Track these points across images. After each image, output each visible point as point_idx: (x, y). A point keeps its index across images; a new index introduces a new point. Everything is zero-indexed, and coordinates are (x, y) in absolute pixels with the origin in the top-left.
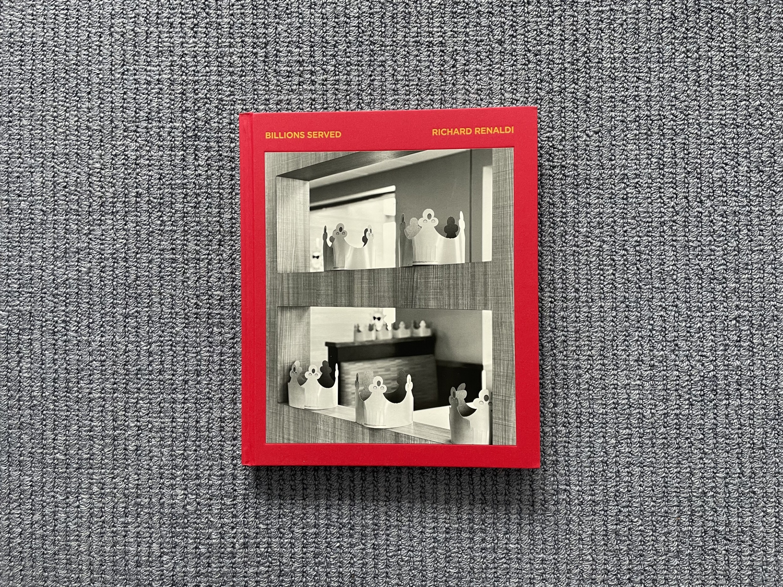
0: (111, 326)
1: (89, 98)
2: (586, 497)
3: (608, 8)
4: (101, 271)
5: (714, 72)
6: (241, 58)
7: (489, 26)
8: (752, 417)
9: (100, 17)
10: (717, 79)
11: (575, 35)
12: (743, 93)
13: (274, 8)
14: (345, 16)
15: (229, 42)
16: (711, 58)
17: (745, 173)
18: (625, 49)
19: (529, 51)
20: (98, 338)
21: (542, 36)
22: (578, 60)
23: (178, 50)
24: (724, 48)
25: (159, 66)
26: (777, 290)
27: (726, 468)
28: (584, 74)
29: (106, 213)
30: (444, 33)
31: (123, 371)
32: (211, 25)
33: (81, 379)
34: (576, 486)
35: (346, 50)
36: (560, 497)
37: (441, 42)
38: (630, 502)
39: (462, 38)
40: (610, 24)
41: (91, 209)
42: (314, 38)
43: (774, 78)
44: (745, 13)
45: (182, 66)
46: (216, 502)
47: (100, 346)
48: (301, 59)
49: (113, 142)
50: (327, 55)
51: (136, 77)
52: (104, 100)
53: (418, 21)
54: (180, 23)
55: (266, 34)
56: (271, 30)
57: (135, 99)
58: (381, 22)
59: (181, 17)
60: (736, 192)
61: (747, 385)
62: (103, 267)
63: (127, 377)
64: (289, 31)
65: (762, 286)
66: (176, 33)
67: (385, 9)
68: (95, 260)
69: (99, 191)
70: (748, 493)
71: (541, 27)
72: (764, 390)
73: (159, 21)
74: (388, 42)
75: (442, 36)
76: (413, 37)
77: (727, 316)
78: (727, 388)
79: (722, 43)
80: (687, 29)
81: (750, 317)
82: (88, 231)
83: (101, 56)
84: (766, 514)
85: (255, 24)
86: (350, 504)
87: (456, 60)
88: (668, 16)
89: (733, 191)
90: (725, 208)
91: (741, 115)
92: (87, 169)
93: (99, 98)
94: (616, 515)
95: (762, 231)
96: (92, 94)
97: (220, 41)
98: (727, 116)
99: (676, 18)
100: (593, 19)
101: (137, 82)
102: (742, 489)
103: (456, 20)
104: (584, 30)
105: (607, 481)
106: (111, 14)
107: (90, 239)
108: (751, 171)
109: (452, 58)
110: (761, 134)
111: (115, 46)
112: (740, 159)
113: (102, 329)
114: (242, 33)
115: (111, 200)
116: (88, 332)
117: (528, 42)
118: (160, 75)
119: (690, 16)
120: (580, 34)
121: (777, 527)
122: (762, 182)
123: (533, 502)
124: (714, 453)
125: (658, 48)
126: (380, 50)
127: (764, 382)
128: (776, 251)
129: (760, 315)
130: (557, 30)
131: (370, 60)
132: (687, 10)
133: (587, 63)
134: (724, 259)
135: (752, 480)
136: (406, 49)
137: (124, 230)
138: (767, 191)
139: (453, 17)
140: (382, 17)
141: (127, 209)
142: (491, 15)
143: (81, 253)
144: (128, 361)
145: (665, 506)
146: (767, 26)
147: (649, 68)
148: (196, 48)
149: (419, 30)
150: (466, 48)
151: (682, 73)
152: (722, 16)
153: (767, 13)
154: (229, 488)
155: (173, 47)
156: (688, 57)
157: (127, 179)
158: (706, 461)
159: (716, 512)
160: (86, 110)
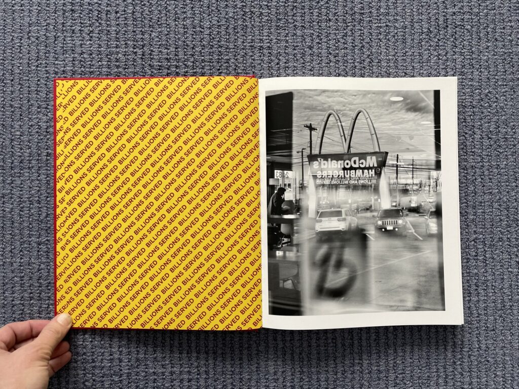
0: (28, 251)
1: (12, 84)
2: (373, 368)
3: (385, 24)
4: (20, 211)
5: (457, 70)
6: (125, 55)
7: (303, 36)
8: (486, 309)
9: (21, 26)
10: (459, 75)
11: (362, 43)
12: (477, 84)
13: (149, 20)
14: (201, 27)
15: (116, 44)
16: (455, 60)
17: (479, 140)
18: (396, 53)
19: (330, 54)
20: (18, 260)
21: (339, 43)
22: (364, 61)
23: (78, 50)
24: (464, 53)
25: (64, 61)
26: (501, 220)
27: (469, 345)
28: (368, 71)
29: (25, 168)
30: (271, 40)
31: (37, 284)
32: (103, 32)
33: (6, 290)
34: (366, 360)
35: (201, 51)
36: (356, 368)
37: (269, 47)
38: (404, 370)
39: (283, 44)
40: (386, 35)
41: (13, 165)
42: (178, 42)
43: (498, 74)
44: (478, 29)
45: (81, 61)
46: (107, 379)
47: (20, 266)
48: (169, 57)
49: (30, 116)
50: (187, 54)
51: (47, 69)
52: (23, 85)
53: (252, 31)
54: (80, 30)
55: (143, 39)
56: (146, 36)
57: (46, 84)
58: (226, 31)
59: (81, 26)
60: (473, 152)
61: (482, 286)
62: (22, 208)
63: (40, 288)
64: (160, 37)
65: (491, 217)
66: (77, 37)
67: (229, 22)
68: (16, 203)
69: (19, 152)
70: (484, 361)
71: (338, 37)
72: (494, 289)
73: (64, 28)
74: (231, 46)
75: (269, 42)
76: (249, 43)
77: (468, 239)
78: (469, 288)
79: (462, 50)
80: (439, 40)
81: (484, 239)
82: (10, 181)
83: (21, 53)
84: (496, 375)
85: (134, 32)
86: (206, 378)
87: (279, 60)
88: (426, 30)
89: (471, 152)
90: (466, 163)
91: (476, 100)
92: (10, 136)
93: (19, 84)
94: (395, 380)
95: (491, 179)
96: (14, 81)
97: (109, 43)
98: (466, 100)
99: (431, 32)
100: (374, 32)
101: (47, 72)
102: (480, 359)
103: (279, 31)
104: (368, 40)
105: (388, 356)
106: (29, 23)
107: (12, 187)
108: (483, 138)
109: (276, 58)
110: (489, 112)
111: (32, 47)
112: (476, 130)
113: (21, 253)
114: (126, 38)
115: (28, 158)
116: (11, 256)
117: (329, 47)
118: (65, 67)
119: (441, 31)
120: (366, 43)
121: (503, 385)
122: (490, 145)
123: (336, 372)
124: (460, 334)
125: (419, 53)
126: (226, 51)
127: (494, 284)
128: (501, 193)
129: (491, 237)
130: (349, 39)
131: (219, 59)
132: (439, 26)
133: (370, 63)
134: (465, 199)
135: (487, 353)
136: (244, 51)
137: (38, 180)
138: (494, 152)
139: (277, 29)
140: (227, 28)
141: (40, 165)
142: (303, 28)
143: (6, 197)
144: (41, 277)
145: (428, 372)
146: (493, 38)
147: (413, 67)
148: (92, 48)
149: (253, 38)
150: (287, 51)
151: (436, 70)
152: (462, 31)
153: (493, 28)
154: (117, 369)
155: (75, 47)
156: (439, 59)
157: (40, 143)
158: (456, 340)
159: (462, 375)
160: (10, 93)
